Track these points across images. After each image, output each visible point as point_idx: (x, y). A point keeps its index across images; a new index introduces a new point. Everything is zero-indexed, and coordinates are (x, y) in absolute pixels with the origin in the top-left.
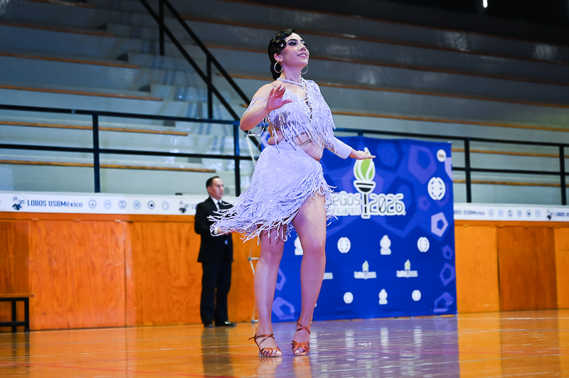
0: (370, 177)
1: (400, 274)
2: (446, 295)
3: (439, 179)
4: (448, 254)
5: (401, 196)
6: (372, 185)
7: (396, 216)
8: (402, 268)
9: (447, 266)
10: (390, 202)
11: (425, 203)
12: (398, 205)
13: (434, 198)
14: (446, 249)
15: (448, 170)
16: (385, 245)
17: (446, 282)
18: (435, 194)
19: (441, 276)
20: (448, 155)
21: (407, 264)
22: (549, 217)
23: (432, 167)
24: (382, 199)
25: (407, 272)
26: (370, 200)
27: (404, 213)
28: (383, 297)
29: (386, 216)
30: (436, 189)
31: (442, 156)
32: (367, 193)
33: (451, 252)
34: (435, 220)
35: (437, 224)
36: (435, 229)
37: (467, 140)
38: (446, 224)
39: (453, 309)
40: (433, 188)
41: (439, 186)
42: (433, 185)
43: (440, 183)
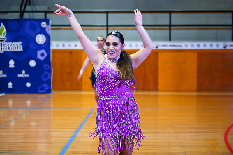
0: (4, 35)
1: (20, 76)
2: (45, 85)
3: (42, 35)
4: (47, 67)
5: (21, 43)
6: (5, 39)
7: (18, 51)
8: (21, 73)
9: (46, 72)
10: (14, 46)
11: (34, 46)
12: (18, 47)
13: (39, 43)
14: (45, 66)
15: (47, 30)
16: (12, 63)
17: (45, 80)
19: (43, 77)
20: (48, 24)
21: (24, 72)
22: (157, 47)
23: (38, 30)
24: (10, 44)
25: (23, 75)
26: (3, 45)
27: (22, 50)
28: (10, 85)
29: (12, 51)
30: (40, 39)
31: (44, 25)
32: (2, 43)
33: (49, 67)
34: (39, 53)
35: (41, 55)
36: (39, 57)
37: (107, 13)
38: (46, 55)
39: (49, 91)
40: (38, 39)
41: (42, 38)
42: (39, 37)
43: (43, 37)
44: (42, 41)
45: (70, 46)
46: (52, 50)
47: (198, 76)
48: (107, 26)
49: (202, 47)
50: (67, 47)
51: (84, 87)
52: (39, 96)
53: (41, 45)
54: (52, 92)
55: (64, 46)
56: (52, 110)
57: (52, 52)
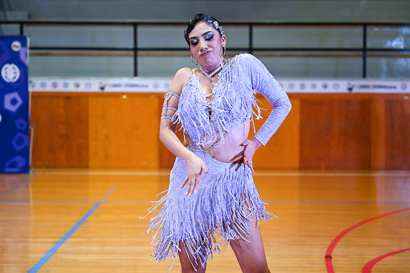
2: (19, 159)
3: (13, 65)
4: (22, 125)
9: (20, 135)
13: (7, 81)
14: (19, 122)
15: (22, 57)
17: (18, 148)
18: (8, 76)
19: (14, 143)
20: (24, 44)
23: (6, 56)
30: (10, 73)
31: (16, 47)
33: (25, 124)
34: (8, 98)
35: (11, 102)
36: (8, 106)
37: (135, 25)
38: (20, 102)
39: (25, 170)
40: (6, 73)
41: (13, 71)
42: (7, 70)
43: (14, 68)
44: (13, 76)
45: (66, 85)
46: (33, 93)
47: (302, 143)
48: (136, 49)
49: (308, 89)
50: (60, 88)
51: (92, 162)
52: (8, 178)
53: (10, 84)
54: (31, 172)
55: (55, 85)
56: (32, 204)
57: (33, 97)
